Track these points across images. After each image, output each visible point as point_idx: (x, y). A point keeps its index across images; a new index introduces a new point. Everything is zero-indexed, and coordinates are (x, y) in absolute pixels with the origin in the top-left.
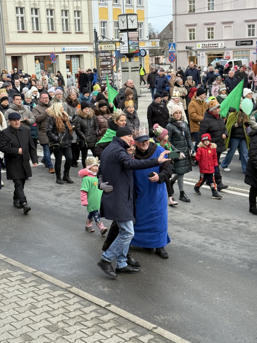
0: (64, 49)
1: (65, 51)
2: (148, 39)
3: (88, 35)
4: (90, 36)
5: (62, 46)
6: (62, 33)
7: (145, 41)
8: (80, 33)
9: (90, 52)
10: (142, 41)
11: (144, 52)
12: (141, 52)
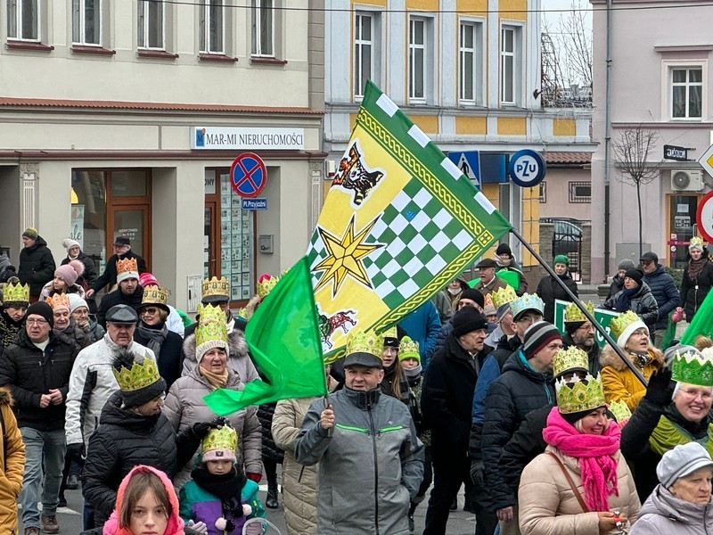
0: (200, 139)
1: (207, 146)
2: (537, 103)
3: (305, 75)
4: (310, 78)
5: (192, 125)
6: (195, 59)
7: (526, 110)
8: (268, 61)
9: (309, 157)
10: (516, 109)
11: (533, 162)
12: (520, 161)
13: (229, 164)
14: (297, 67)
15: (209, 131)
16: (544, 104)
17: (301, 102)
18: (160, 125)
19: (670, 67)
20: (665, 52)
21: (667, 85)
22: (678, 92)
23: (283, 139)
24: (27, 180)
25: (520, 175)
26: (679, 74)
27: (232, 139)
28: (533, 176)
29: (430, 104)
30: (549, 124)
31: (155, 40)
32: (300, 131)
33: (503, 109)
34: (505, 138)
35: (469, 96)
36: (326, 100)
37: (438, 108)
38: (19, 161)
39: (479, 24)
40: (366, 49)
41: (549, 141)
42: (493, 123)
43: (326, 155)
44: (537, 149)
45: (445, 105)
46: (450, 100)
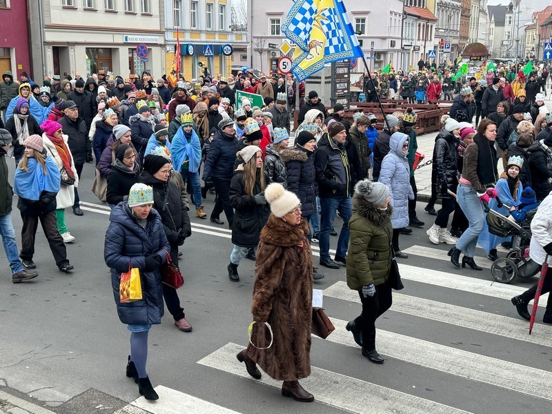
0: (126, 39)
1: (129, 41)
2: (230, 30)
3: (158, 19)
4: (160, 20)
5: (123, 34)
6: (123, 13)
7: (227, 32)
8: (147, 15)
9: (161, 45)
10: (224, 32)
11: (229, 48)
12: (225, 48)
13: (136, 47)
14: (156, 16)
15: (129, 36)
16: (232, 30)
17: (157, 28)
18: (113, 34)
19: (270, 19)
20: (269, 14)
21: (270, 24)
22: (273, 27)
23: (152, 40)
24: (71, 51)
25: (225, 52)
26: (273, 21)
27: (136, 39)
28: (229, 52)
29: (198, 29)
30: (234, 36)
31: (110, 6)
32: (158, 37)
33: (220, 32)
34: (221, 40)
35: (210, 27)
36: (165, 28)
37: (200, 31)
38: (68, 45)
39: (212, 4)
40: (177, 11)
41: (234, 42)
42: (217, 36)
43: (166, 45)
44: (230, 44)
45: (202, 30)
46: (204, 29)
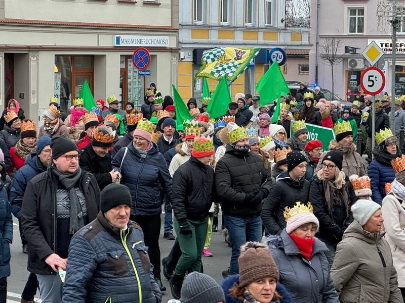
0: (118, 41)
1: (121, 45)
4: (172, 12)
5: (114, 34)
6: (116, 2)
7: (277, 29)
8: (151, 3)
9: (171, 50)
10: (272, 28)
11: (280, 54)
13: (132, 53)
14: (166, 6)
15: (122, 37)
16: (286, 26)
17: (167, 23)
18: (98, 34)
19: (349, 8)
20: (347, 1)
21: (347, 16)
22: (352, 21)
23: (158, 42)
24: (32, 60)
26: (353, 12)
27: (133, 41)
28: (280, 61)
29: (231, 25)
30: (289, 35)
32: (167, 38)
33: (266, 28)
34: (267, 42)
35: (250, 21)
36: (180, 23)
37: (234, 27)
38: (29, 51)
41: (289, 44)
42: (261, 35)
43: (179, 49)
44: (282, 48)
45: (238, 26)
46: (240, 24)
